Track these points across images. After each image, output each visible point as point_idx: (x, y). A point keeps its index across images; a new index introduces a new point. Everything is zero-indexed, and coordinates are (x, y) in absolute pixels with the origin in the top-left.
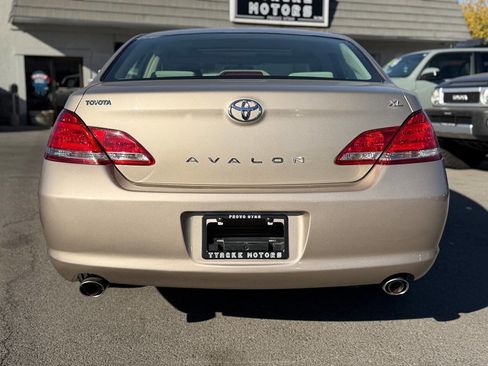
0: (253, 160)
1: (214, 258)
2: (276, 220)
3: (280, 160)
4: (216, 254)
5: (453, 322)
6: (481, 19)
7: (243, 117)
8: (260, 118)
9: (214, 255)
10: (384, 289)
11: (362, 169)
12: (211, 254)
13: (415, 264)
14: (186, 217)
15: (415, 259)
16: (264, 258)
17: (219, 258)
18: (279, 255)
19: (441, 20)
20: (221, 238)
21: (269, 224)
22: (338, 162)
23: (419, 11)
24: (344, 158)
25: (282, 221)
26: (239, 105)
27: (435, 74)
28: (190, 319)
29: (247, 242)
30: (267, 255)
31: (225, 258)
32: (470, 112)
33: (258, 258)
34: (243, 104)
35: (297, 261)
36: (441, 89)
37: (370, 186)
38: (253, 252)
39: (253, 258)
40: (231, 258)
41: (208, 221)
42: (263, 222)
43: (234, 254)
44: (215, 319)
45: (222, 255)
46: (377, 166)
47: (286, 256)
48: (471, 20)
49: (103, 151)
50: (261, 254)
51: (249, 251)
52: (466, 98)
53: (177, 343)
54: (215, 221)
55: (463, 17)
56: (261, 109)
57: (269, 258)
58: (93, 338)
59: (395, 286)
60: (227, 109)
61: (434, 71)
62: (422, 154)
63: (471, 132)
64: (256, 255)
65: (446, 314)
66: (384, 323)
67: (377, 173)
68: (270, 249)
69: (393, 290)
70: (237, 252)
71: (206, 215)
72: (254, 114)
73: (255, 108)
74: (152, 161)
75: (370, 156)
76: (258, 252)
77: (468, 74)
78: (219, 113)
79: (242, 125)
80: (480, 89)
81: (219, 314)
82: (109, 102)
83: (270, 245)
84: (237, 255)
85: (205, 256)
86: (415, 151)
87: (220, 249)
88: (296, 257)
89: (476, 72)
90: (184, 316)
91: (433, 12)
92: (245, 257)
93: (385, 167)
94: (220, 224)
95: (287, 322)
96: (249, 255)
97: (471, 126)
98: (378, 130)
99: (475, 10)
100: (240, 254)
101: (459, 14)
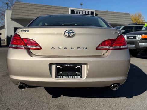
0: (71, 48)
1: (59, 78)
2: (78, 66)
3: (79, 48)
4: (60, 76)
5: (131, 98)
6: (135, 19)
7: (68, 35)
8: (74, 35)
9: (59, 77)
10: (111, 88)
11: (104, 51)
12: (58, 76)
13: (120, 80)
14: (51, 65)
15: (120, 78)
16: (74, 78)
17: (60, 78)
18: (79, 77)
19: (125, 19)
20: (61, 72)
21: (76, 67)
22: (97, 49)
23: (119, 17)
24: (99, 48)
25: (80, 67)
26: (67, 31)
27: (124, 32)
28: (53, 97)
29: (69, 73)
30: (75, 77)
31: (62, 78)
32: (134, 42)
33: (73, 78)
34: (69, 31)
35: (85, 78)
36: (126, 36)
37: (107, 56)
38: (71, 76)
39: (71, 78)
40: (64, 78)
41: (58, 66)
42: (74, 67)
43: (65, 76)
44: (61, 97)
45: (61, 77)
46: (109, 50)
47: (81, 77)
48: (133, 20)
49: (26, 45)
50: (73, 76)
51: (70, 76)
52: (133, 38)
53: (49, 104)
54: (59, 66)
55: (131, 19)
56: (74, 33)
57: (76, 78)
58: (23, 102)
59: (114, 87)
60: (63, 33)
61: (124, 31)
62: (122, 47)
63: (134, 47)
64: (72, 77)
65: (129, 96)
66: (111, 99)
67: (109, 52)
68: (76, 75)
69: (113, 88)
70: (66, 76)
71: (57, 64)
72: (72, 34)
73: (72, 33)
74: (41, 48)
75: (107, 47)
76: (72, 76)
77: (133, 32)
78: (61, 34)
79: (68, 38)
80: (136, 35)
81: (62, 96)
82: (28, 31)
83: (76, 74)
84: (66, 77)
85: (56, 77)
86: (120, 46)
87: (61, 75)
88: (84, 78)
89: (135, 31)
90: (52, 96)
91: (123, 17)
92: (68, 77)
93: (111, 50)
94: (61, 67)
95: (82, 98)
96: (70, 77)
97: (134, 45)
98: (109, 40)
99: (134, 17)
100: (67, 77)
101: (130, 18)
